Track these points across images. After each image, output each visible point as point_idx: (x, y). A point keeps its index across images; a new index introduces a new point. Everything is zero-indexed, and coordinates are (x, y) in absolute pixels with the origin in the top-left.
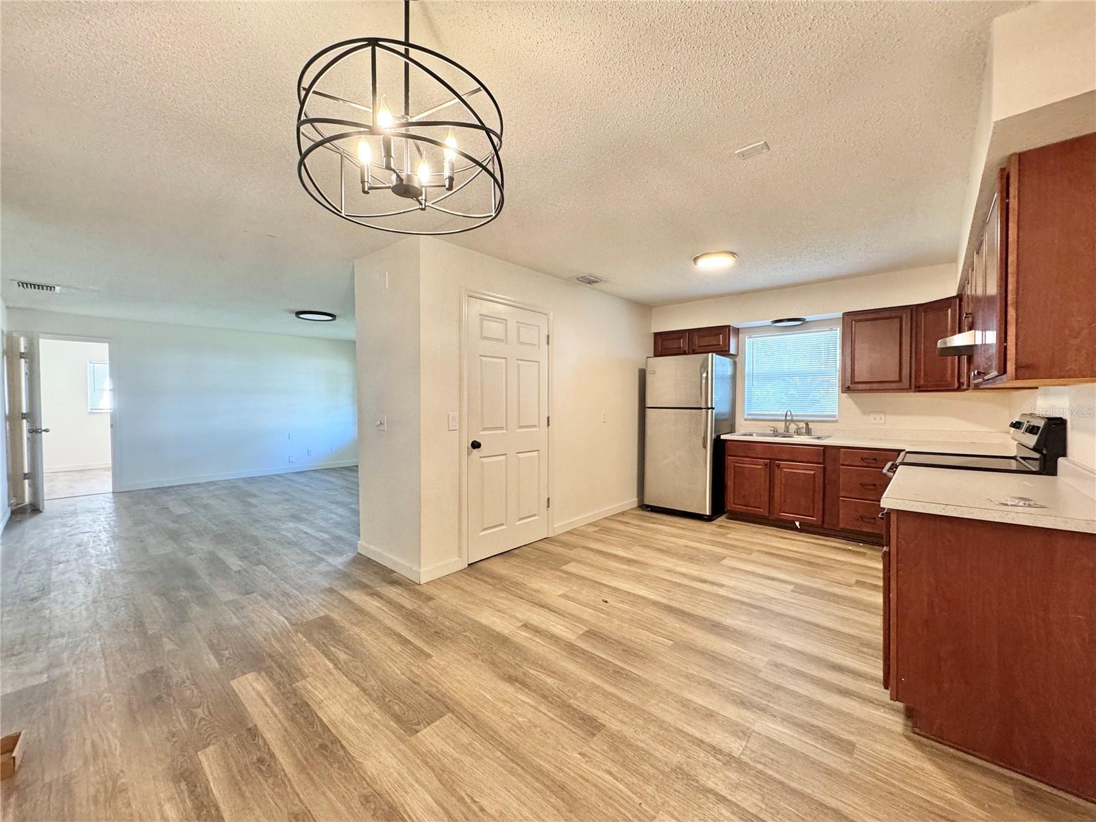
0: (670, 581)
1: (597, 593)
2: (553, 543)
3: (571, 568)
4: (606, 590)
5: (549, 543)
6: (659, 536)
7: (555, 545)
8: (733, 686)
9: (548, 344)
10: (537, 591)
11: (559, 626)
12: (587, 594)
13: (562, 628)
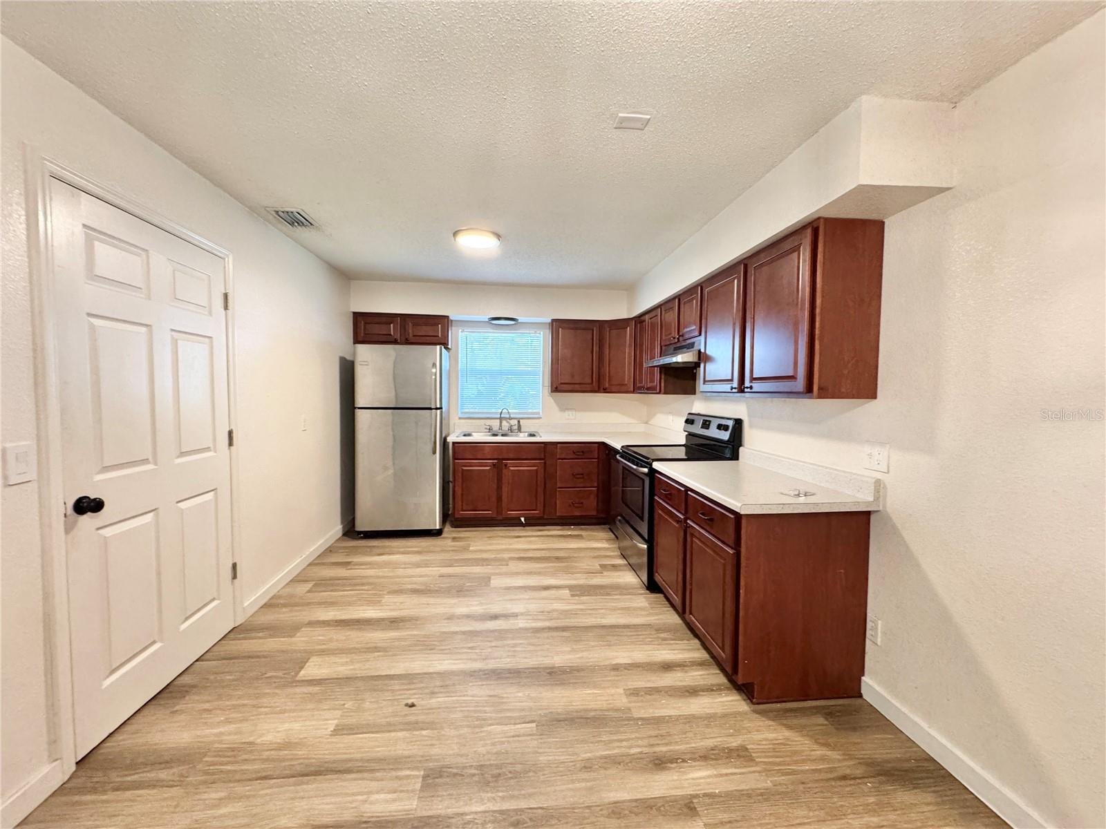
0: (464, 633)
1: (388, 696)
2: (253, 635)
3: (314, 669)
4: (396, 685)
5: (245, 639)
6: (400, 572)
7: (260, 638)
8: (630, 747)
9: (226, 308)
10: (287, 745)
11: (376, 796)
12: (376, 708)
13: (382, 796)
